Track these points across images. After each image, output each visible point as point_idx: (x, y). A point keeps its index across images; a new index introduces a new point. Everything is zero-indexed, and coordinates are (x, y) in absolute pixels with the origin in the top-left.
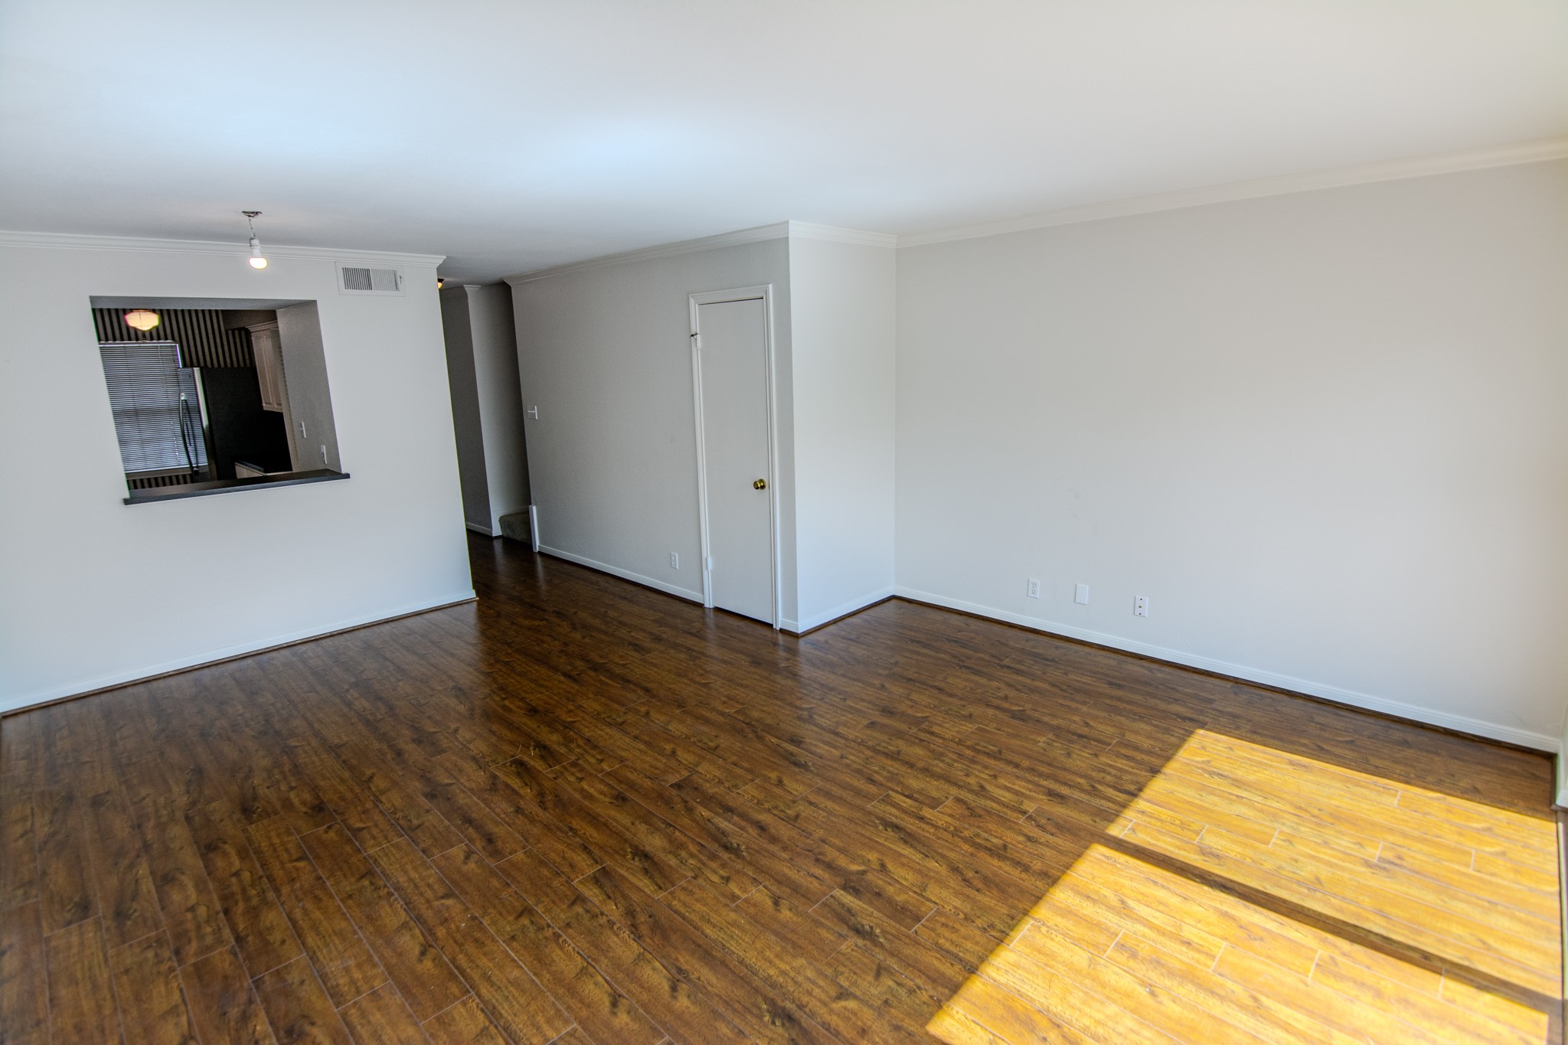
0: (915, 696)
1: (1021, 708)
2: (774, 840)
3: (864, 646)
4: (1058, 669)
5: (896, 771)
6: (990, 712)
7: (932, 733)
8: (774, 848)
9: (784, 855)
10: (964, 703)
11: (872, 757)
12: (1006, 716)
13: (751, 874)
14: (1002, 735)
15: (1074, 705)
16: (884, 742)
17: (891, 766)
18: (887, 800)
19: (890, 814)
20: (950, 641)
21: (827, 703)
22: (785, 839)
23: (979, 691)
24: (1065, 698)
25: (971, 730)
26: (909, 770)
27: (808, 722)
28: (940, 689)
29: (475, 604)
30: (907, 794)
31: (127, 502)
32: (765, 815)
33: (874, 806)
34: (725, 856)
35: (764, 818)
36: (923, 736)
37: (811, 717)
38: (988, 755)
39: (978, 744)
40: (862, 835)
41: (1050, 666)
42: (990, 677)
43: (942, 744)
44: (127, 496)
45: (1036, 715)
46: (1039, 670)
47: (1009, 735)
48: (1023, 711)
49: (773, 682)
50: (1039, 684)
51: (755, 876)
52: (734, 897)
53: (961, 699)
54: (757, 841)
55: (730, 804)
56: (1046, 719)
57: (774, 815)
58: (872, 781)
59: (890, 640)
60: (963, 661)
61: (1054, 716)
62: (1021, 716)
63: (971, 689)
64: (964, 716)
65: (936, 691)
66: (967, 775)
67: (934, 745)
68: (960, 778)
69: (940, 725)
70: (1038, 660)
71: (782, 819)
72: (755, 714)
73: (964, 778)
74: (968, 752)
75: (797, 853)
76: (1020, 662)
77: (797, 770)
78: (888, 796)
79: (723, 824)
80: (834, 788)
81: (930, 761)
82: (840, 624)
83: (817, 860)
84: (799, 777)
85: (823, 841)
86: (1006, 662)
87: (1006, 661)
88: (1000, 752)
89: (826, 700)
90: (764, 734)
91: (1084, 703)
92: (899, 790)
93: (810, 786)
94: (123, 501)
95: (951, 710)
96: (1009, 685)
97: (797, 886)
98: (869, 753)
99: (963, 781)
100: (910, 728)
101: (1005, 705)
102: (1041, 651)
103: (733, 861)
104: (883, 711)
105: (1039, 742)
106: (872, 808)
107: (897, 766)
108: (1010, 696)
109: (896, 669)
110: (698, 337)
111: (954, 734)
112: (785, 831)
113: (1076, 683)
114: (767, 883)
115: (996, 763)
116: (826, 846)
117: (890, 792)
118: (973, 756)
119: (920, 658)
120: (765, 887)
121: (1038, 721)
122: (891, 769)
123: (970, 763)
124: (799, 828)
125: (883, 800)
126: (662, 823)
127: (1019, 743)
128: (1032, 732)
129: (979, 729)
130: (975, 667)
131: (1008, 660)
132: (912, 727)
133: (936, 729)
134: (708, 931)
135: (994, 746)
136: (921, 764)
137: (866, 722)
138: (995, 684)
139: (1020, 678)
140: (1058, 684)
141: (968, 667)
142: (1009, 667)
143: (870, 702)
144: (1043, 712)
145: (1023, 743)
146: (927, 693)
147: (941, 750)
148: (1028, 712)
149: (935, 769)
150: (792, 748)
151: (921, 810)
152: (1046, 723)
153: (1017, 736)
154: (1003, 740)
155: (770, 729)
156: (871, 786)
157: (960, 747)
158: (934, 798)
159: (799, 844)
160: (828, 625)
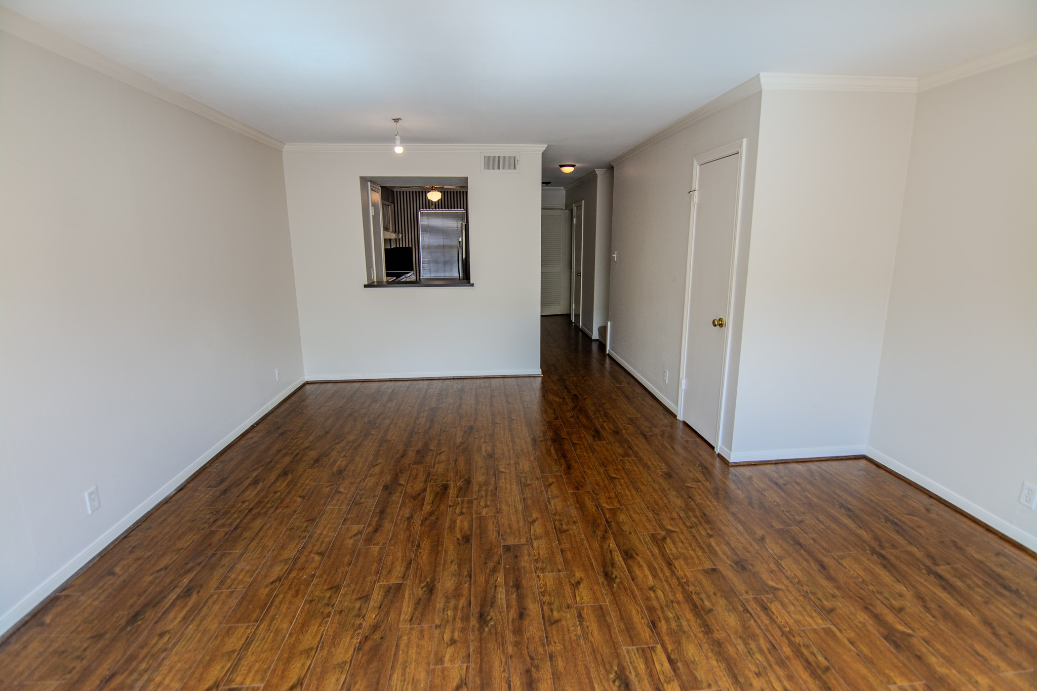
0: (787, 563)
1: (909, 631)
2: (518, 631)
3: (783, 494)
4: (1014, 605)
5: (686, 628)
6: (862, 617)
7: (765, 609)
8: (510, 638)
9: (510, 650)
10: (837, 593)
11: (678, 603)
12: (878, 631)
13: (471, 650)
14: (850, 650)
15: (995, 660)
16: (706, 593)
17: (688, 621)
18: (647, 654)
19: (635, 668)
20: (887, 520)
21: (691, 532)
22: (527, 635)
23: (871, 588)
24: (990, 645)
25: (815, 627)
26: (700, 635)
27: (657, 542)
28: (823, 567)
29: (540, 379)
30: (673, 657)
31: (365, 286)
32: (536, 605)
33: (628, 651)
34: (474, 622)
35: (533, 608)
36: (753, 607)
37: (664, 538)
38: (808, 665)
39: (807, 647)
40: (588, 673)
41: (1001, 595)
42: (901, 577)
43: (766, 625)
44: (367, 283)
45: (923, 649)
46: (982, 596)
47: (860, 655)
48: (909, 635)
49: (665, 496)
50: (965, 613)
51: (471, 653)
52: (440, 660)
53: (839, 588)
54: (506, 624)
55: (524, 582)
56: (933, 660)
57: (542, 610)
58: (653, 625)
59: (818, 497)
60: (882, 547)
61: (949, 661)
62: (897, 641)
63: (864, 582)
64: (823, 608)
65: (815, 566)
66: (758, 675)
67: (756, 621)
68: (747, 672)
69: (783, 605)
70: (993, 583)
71: (543, 618)
72: (622, 517)
73: (751, 675)
74: (787, 650)
75: (521, 653)
76: (962, 577)
77: (601, 579)
78: (653, 649)
79: (501, 596)
80: (613, 614)
81: (732, 636)
82: (781, 466)
83: (528, 671)
84: (596, 587)
85: (551, 657)
86: (942, 569)
87: (943, 567)
88: (827, 669)
89: (693, 530)
90: (611, 536)
91: (1016, 666)
92: (670, 648)
93: (596, 600)
94: (363, 286)
95: (814, 594)
96: (920, 597)
97: (488, 684)
98: (680, 596)
99: (747, 678)
100: (747, 592)
101: (890, 618)
102: (1006, 573)
103: (473, 630)
104: (736, 563)
105: (895, 683)
106: (625, 651)
107: (693, 623)
108: (908, 610)
109: (795, 528)
110: (696, 193)
111: (791, 622)
112: (533, 628)
113: (1028, 635)
114: (472, 665)
115: (810, 680)
116: (549, 663)
117: (659, 647)
118: (788, 658)
119: (833, 526)
120: (467, 668)
121: (919, 658)
122: (684, 623)
123: (777, 662)
124: (547, 633)
125: (643, 650)
126: (468, 571)
127: (863, 670)
128: (896, 667)
129: (828, 631)
130: (892, 559)
131: (948, 567)
132: (751, 593)
133: (775, 607)
134: (395, 676)
135: (826, 658)
136: (718, 635)
137: (708, 565)
138: (901, 588)
139: (944, 595)
140: (995, 624)
141: (883, 557)
142: (939, 577)
143: (733, 549)
144: (937, 651)
145: (869, 675)
146: (805, 564)
147: (758, 631)
148: (914, 641)
149: (729, 647)
150: (618, 558)
151: (669, 682)
152: (929, 667)
153: (868, 661)
154: (845, 657)
155: (620, 535)
156: (647, 630)
157: (784, 639)
158: (695, 678)
159: (531, 647)
160: (767, 464)
